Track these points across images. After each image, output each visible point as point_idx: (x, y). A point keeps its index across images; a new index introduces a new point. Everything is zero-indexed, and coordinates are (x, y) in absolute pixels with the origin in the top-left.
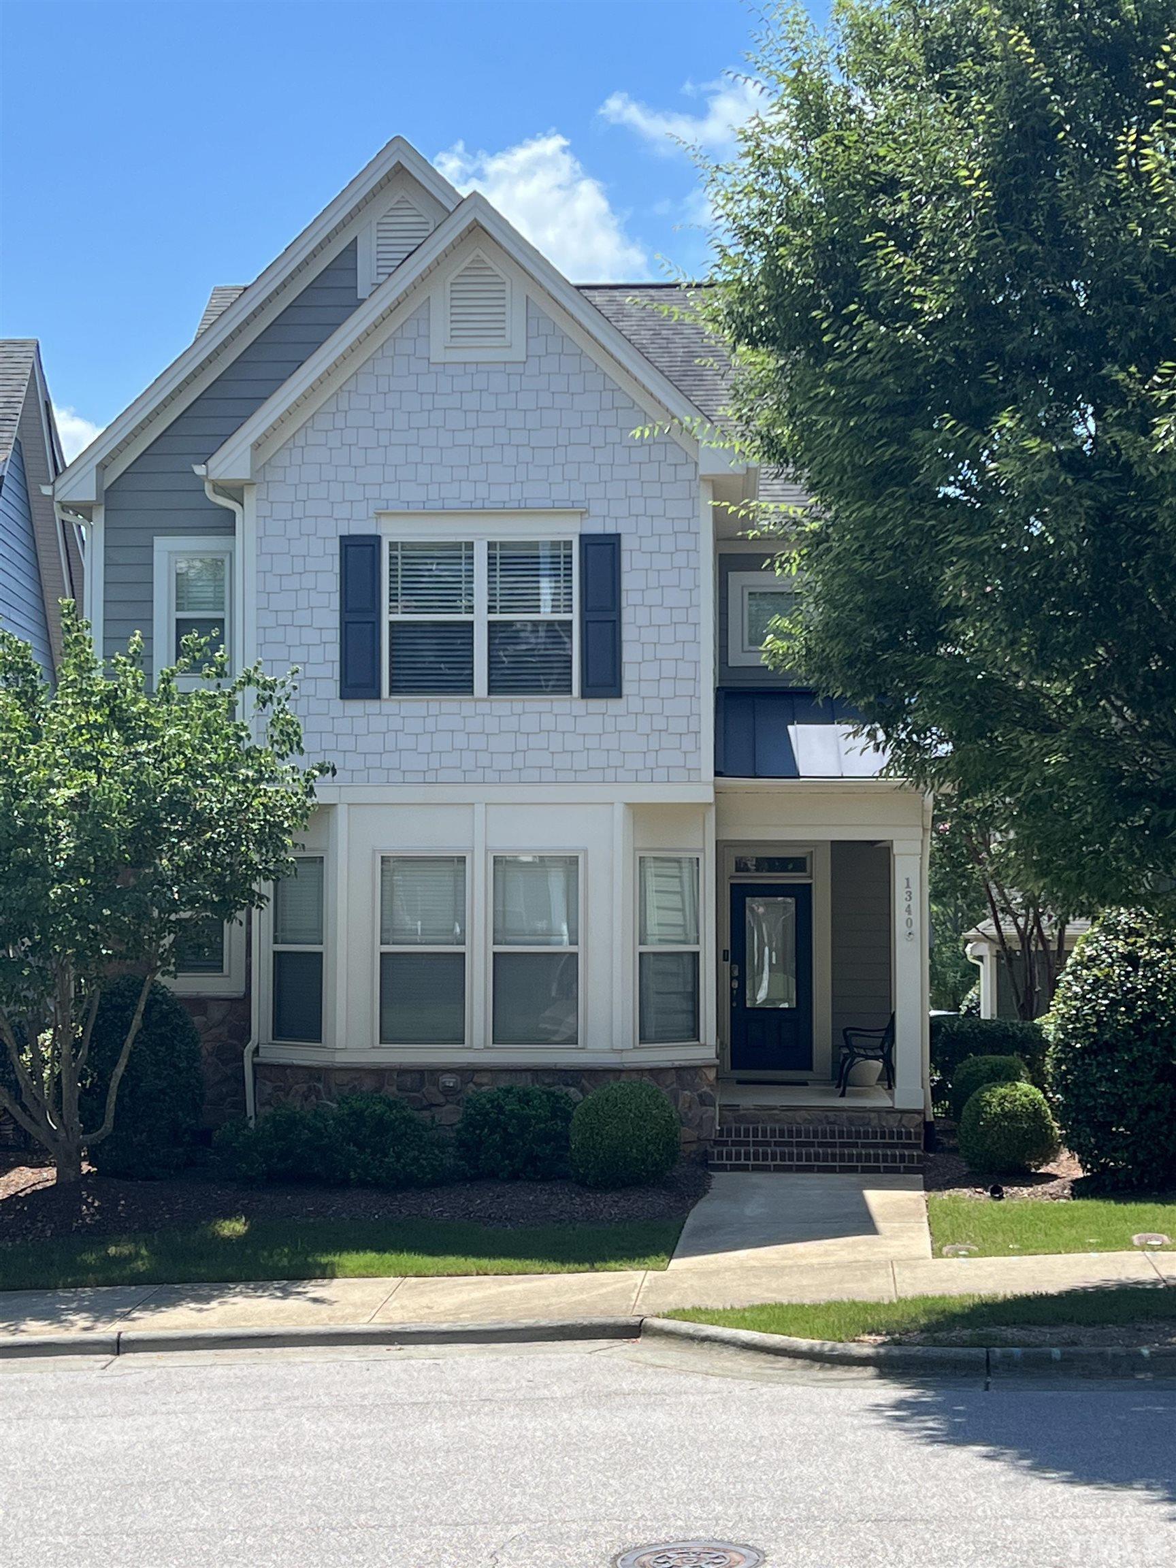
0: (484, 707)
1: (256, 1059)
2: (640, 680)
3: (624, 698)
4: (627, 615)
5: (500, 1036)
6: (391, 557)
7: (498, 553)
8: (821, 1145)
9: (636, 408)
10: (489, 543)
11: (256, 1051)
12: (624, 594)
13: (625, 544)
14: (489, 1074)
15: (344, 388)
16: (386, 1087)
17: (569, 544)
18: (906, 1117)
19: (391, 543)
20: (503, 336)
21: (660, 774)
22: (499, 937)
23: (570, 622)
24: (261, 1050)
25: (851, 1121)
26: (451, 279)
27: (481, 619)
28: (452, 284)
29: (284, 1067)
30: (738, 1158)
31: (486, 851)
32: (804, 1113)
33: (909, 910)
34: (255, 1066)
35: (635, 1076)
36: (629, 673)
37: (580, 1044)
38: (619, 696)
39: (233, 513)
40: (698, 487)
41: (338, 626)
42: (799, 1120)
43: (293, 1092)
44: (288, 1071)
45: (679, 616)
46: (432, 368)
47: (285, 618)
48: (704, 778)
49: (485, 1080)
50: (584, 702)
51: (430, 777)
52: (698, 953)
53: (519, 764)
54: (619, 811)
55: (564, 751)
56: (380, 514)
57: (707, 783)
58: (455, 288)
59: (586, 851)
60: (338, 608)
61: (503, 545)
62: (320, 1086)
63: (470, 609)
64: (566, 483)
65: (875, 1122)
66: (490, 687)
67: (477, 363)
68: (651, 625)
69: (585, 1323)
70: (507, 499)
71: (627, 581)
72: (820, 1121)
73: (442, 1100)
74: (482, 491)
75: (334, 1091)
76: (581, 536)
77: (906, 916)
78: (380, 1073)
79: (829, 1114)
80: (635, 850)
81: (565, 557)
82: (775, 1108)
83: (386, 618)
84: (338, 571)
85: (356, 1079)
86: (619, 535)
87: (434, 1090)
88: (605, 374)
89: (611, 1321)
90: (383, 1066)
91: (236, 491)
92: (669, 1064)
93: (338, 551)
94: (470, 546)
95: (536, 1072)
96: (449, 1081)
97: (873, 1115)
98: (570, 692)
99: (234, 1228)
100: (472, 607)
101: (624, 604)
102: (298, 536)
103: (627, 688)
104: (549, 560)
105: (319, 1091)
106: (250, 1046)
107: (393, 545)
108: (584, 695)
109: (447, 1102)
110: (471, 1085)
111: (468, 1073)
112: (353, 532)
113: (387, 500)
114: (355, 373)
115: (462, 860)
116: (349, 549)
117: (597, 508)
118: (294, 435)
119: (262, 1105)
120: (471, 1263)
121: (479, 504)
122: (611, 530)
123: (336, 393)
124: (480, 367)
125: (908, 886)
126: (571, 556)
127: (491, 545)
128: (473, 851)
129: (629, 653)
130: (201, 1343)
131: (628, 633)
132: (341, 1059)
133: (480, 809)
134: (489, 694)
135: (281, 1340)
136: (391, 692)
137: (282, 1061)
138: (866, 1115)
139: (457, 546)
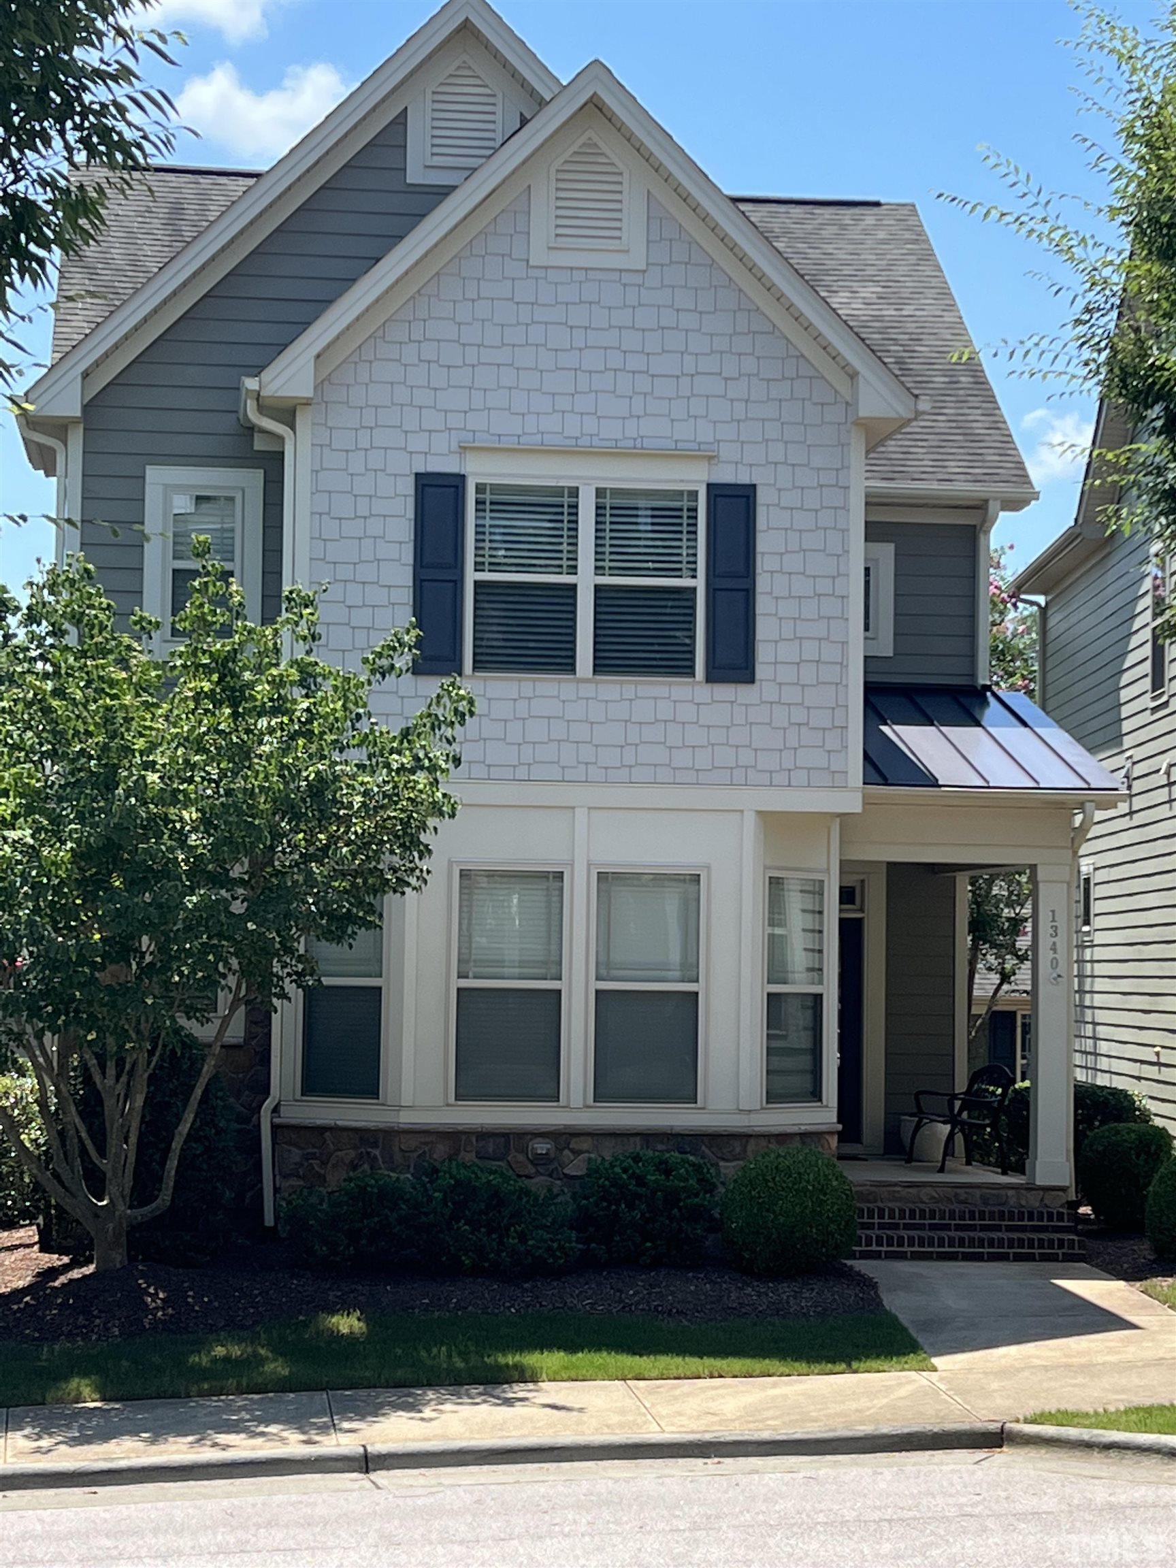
0: (588, 690)
1: (277, 1121)
2: (776, 663)
3: (757, 683)
4: (763, 583)
5: (603, 1092)
6: (477, 502)
7: (608, 502)
8: (959, 1228)
9: (777, 333)
10: (597, 489)
11: (276, 1110)
12: (759, 558)
13: (762, 497)
14: (590, 1139)
15: (422, 292)
16: (463, 1153)
17: (694, 495)
18: (1049, 1196)
19: (477, 485)
20: (620, 238)
21: (800, 777)
22: (603, 972)
23: (694, 589)
24: (282, 1109)
25: (985, 1200)
26: (557, 164)
27: (586, 581)
28: (558, 171)
29: (321, 1130)
30: (869, 1244)
31: (589, 865)
32: (929, 1190)
33: (1054, 949)
34: (275, 1128)
35: (763, 1143)
36: (763, 653)
37: (699, 1104)
38: (752, 680)
39: (281, 439)
40: (848, 432)
41: (411, 584)
42: (925, 1199)
43: (333, 1161)
44: (328, 1134)
45: (824, 586)
46: (532, 272)
47: (344, 572)
48: (851, 784)
49: (585, 1146)
50: (710, 685)
51: (522, 773)
52: (821, 995)
53: (629, 758)
54: (750, 820)
55: (684, 746)
56: (465, 448)
57: (854, 789)
58: (561, 176)
59: (708, 868)
60: (411, 561)
61: (616, 492)
62: (377, 1152)
63: (573, 570)
64: (692, 420)
65: (1012, 1202)
66: (595, 665)
67: (586, 269)
68: (790, 597)
69: (936, 1430)
70: (620, 436)
71: (763, 543)
72: (949, 1200)
73: (532, 1170)
74: (590, 425)
75: (398, 1157)
76: (709, 486)
77: (1051, 955)
78: (455, 1137)
79: (958, 1191)
80: (766, 868)
81: (689, 510)
82: (895, 1184)
83: (471, 576)
84: (412, 516)
85: (426, 1144)
86: (754, 486)
87: (521, 1158)
88: (740, 290)
89: (965, 1426)
90: (460, 1128)
91: (288, 413)
92: (795, 1129)
93: (412, 491)
94: (574, 492)
95: (649, 1137)
96: (542, 1147)
97: (1011, 1193)
98: (693, 675)
99: (347, 1324)
100: (575, 567)
101: (759, 570)
102: (363, 471)
103: (761, 671)
104: (649, 513)
105: (375, 1157)
106: (268, 1104)
107: (480, 488)
108: (710, 679)
109: (538, 1173)
110: (566, 1152)
111: (564, 1137)
112: (431, 468)
113: (474, 432)
114: (437, 273)
115: (559, 876)
116: (429, 490)
117: (726, 452)
118: (360, 347)
119: (285, 1177)
120: (693, 1363)
121: (585, 441)
122: (744, 479)
123: (413, 297)
124: (591, 274)
125: (1053, 920)
126: (696, 510)
127: (600, 492)
128: (572, 865)
129: (764, 629)
130: (469, 1457)
131: (763, 604)
132: (406, 1119)
133: (581, 814)
134: (595, 672)
135: (568, 1453)
136: (475, 668)
137: (319, 1122)
138: (1003, 1192)
139: (558, 491)
